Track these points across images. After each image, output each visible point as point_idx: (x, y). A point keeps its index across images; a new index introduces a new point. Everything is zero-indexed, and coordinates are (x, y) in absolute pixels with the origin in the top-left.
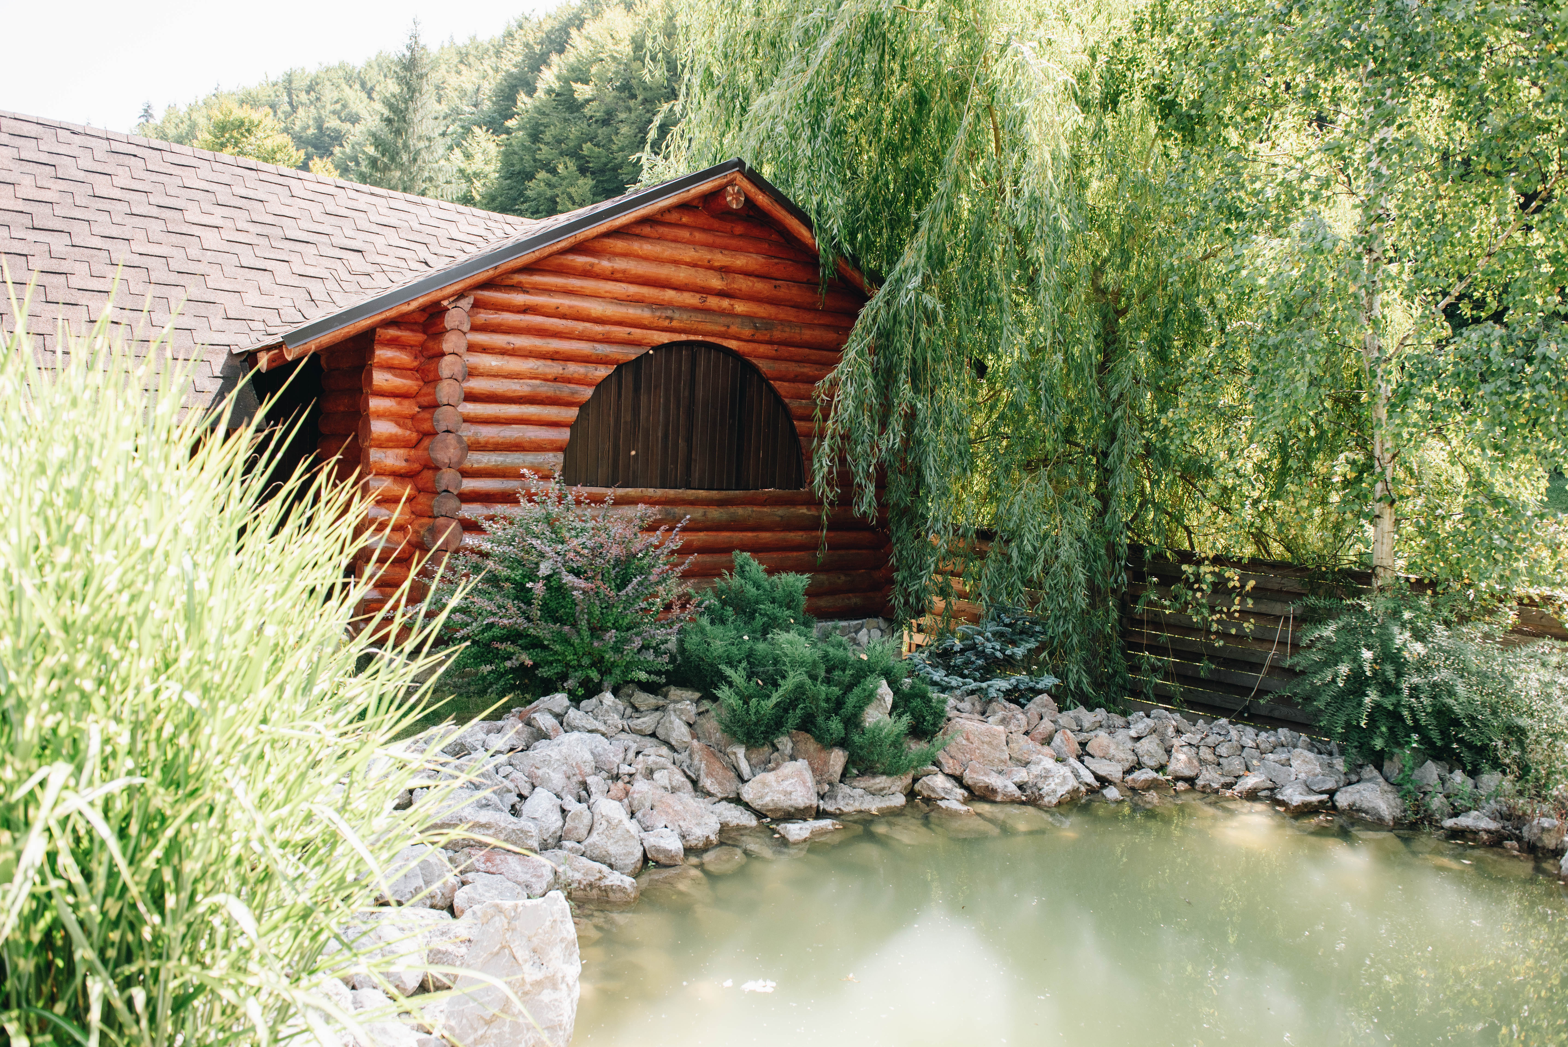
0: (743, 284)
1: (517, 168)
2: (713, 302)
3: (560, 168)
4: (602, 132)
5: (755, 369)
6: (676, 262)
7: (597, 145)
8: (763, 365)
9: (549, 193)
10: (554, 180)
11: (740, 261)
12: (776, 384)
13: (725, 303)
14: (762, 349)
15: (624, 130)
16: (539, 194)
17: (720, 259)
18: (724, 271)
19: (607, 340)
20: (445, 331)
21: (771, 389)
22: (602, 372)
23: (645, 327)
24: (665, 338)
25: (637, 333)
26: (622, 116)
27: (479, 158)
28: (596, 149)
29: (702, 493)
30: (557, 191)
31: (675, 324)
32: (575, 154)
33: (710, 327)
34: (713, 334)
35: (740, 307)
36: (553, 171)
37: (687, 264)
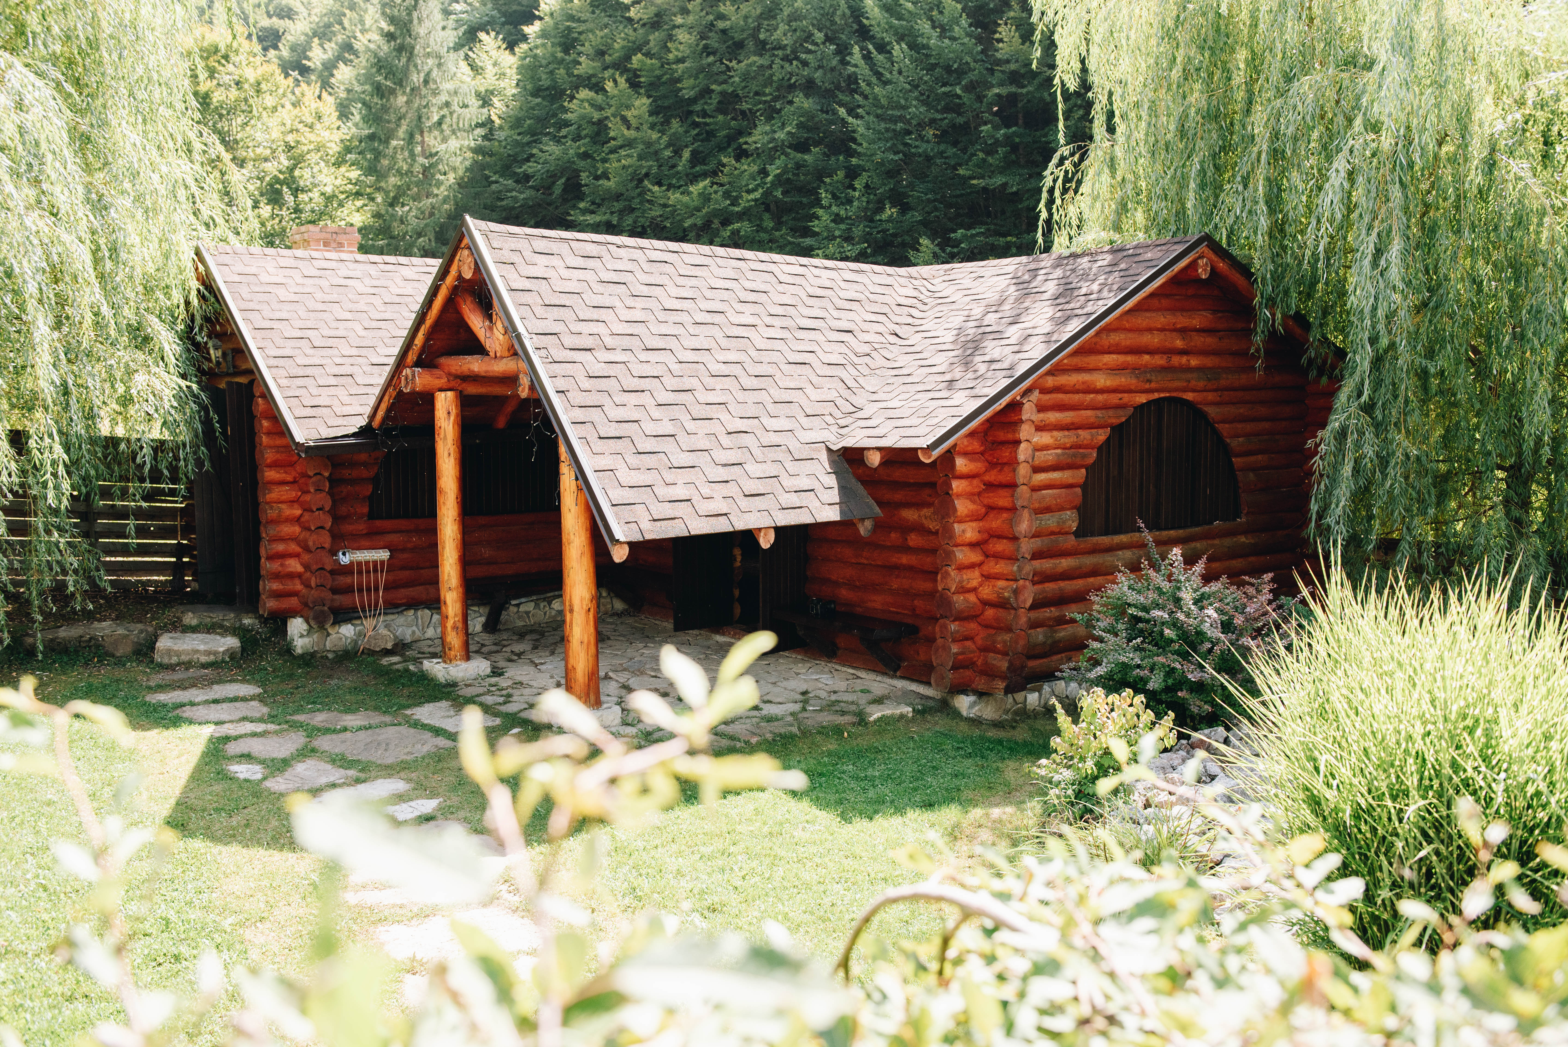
0: (1199, 340)
1: (545, 82)
2: (1176, 360)
3: (609, 86)
4: (655, 38)
5: (1203, 415)
6: (1150, 330)
7: (647, 55)
8: (1212, 412)
9: (596, 116)
10: (600, 98)
11: (1196, 321)
12: (1220, 427)
13: (1184, 360)
14: (1211, 396)
15: (682, 36)
16: (583, 117)
17: (1182, 321)
18: (1183, 331)
19: (1105, 407)
20: (1021, 421)
21: (1215, 432)
22: (1102, 436)
23: (1130, 391)
24: (1142, 399)
25: (1126, 397)
26: (679, 20)
27: (490, 71)
28: (649, 61)
29: (1172, 533)
30: (608, 113)
31: (1153, 385)
32: (621, 65)
33: (1177, 384)
34: (1176, 390)
35: (1194, 362)
36: (598, 88)
37: (1158, 330)
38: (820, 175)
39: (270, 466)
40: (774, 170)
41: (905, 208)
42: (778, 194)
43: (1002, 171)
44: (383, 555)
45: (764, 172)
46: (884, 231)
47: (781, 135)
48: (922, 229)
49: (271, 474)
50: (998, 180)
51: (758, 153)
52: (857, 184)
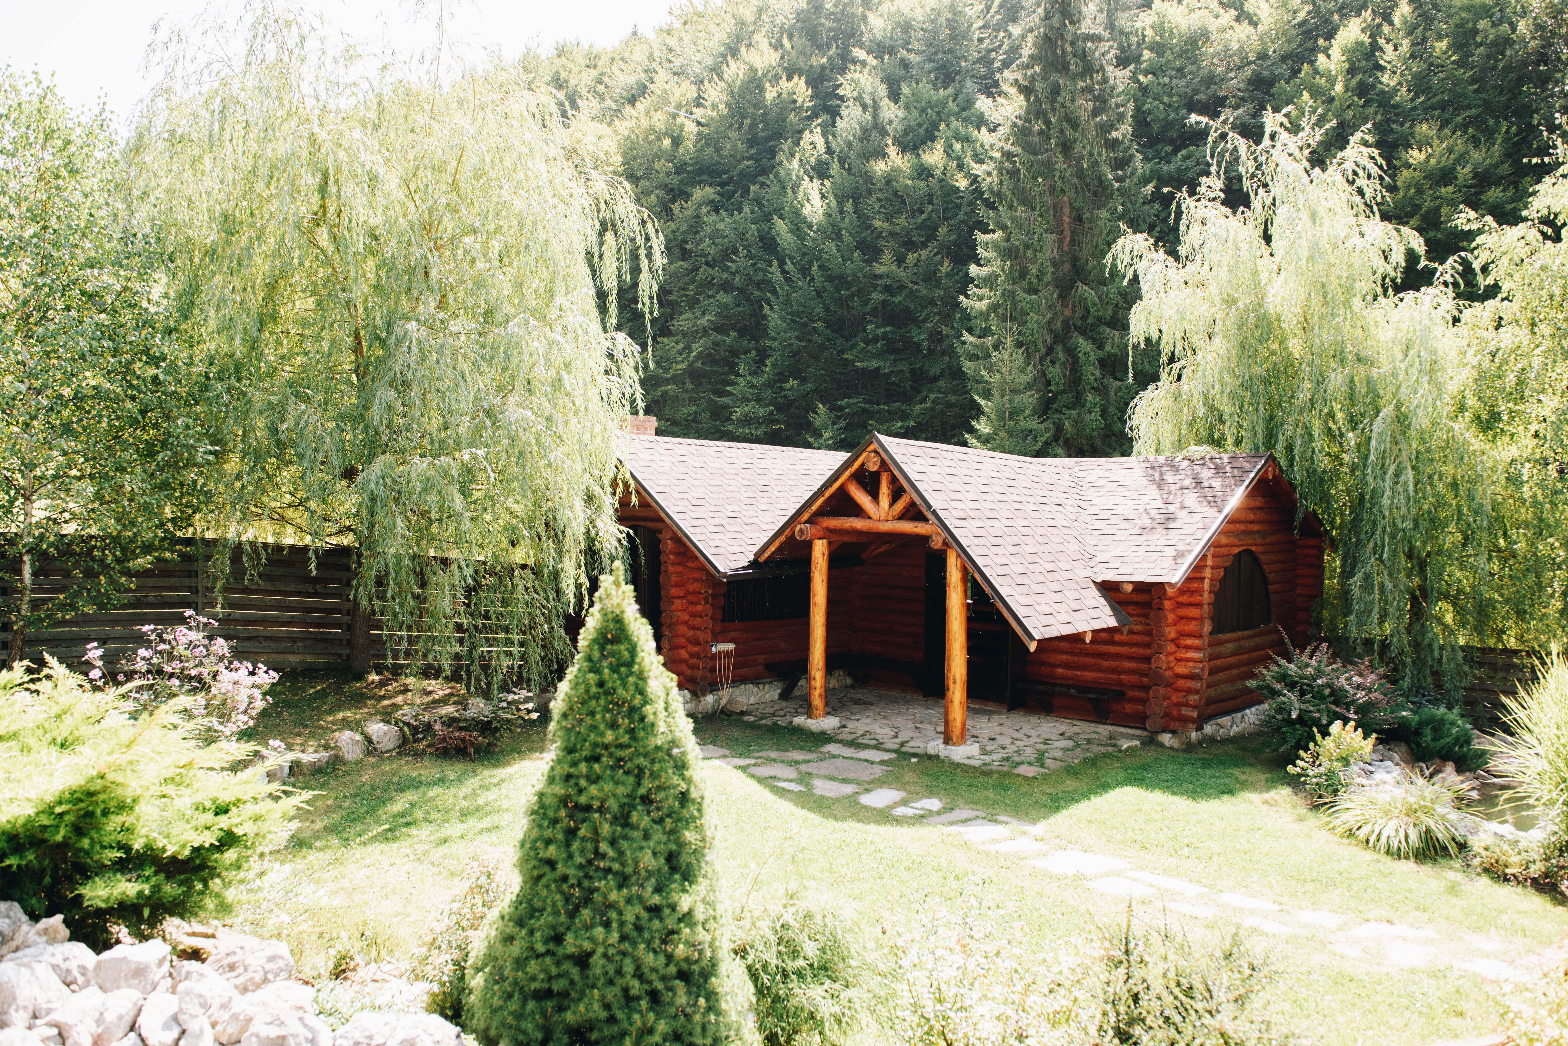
38: (735, 353)
39: (674, 586)
40: (698, 347)
41: (804, 380)
42: (699, 364)
43: (876, 356)
44: (731, 646)
45: (688, 348)
46: (785, 396)
47: (703, 322)
48: (815, 396)
49: (674, 591)
50: (874, 364)
51: (684, 334)
52: (768, 362)
